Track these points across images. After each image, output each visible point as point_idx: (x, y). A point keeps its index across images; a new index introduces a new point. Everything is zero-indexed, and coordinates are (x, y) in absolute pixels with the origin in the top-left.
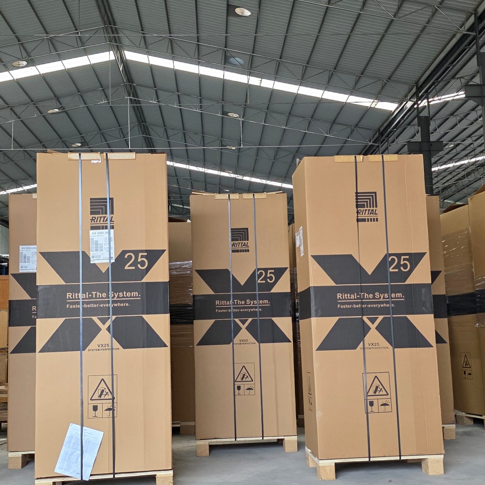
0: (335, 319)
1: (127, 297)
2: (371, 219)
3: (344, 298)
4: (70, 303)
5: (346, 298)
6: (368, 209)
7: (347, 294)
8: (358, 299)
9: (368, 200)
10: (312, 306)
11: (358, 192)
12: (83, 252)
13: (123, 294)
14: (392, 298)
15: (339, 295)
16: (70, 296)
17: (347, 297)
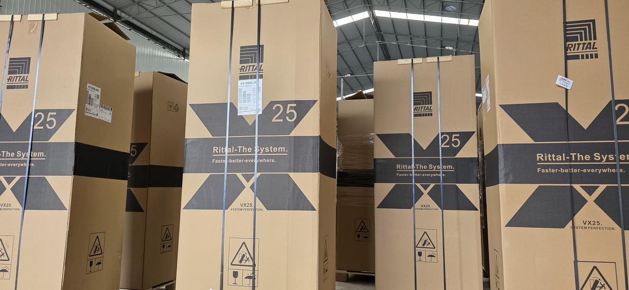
0: (533, 187)
3: (546, 160)
4: (217, 158)
6: (582, 42)
7: (551, 155)
8: (567, 161)
10: (500, 169)
11: (567, 20)
12: (231, 104)
14: (620, 161)
15: (540, 156)
16: (216, 150)
17: (551, 158)
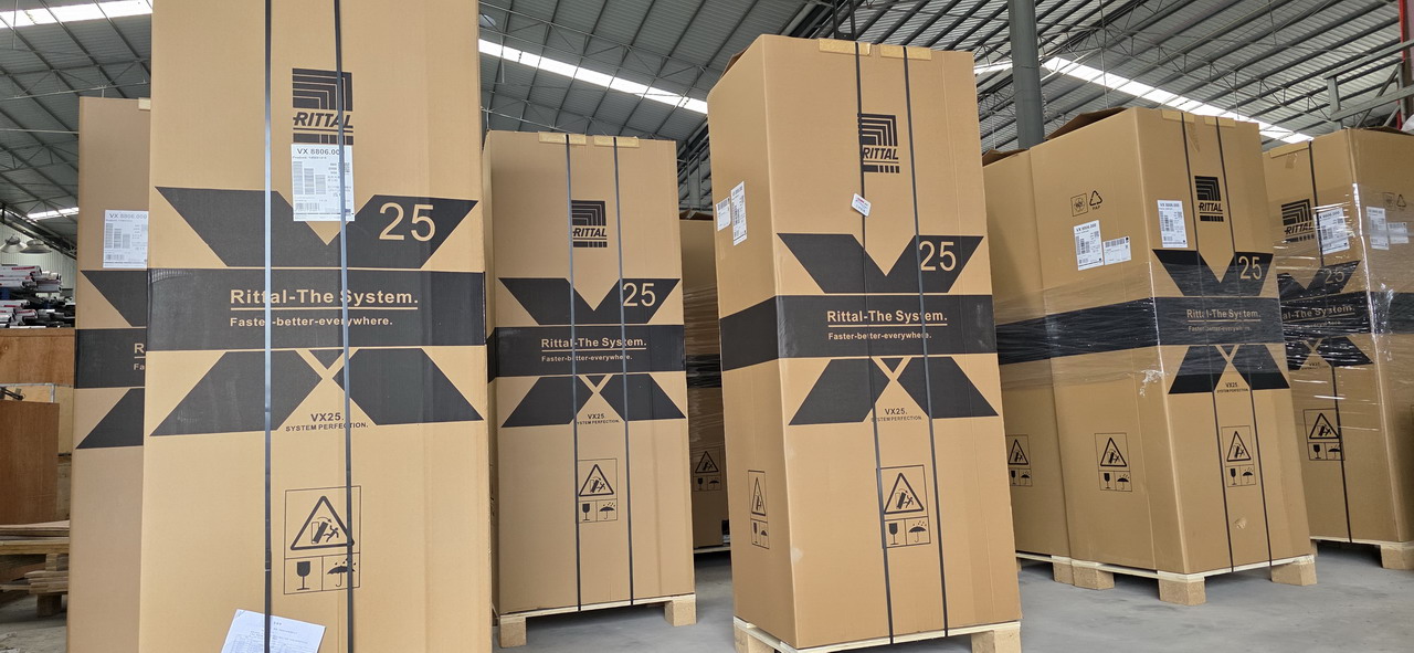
0: (822, 363)
1: (385, 304)
3: (839, 320)
4: (240, 315)
5: (844, 321)
7: (845, 313)
8: (865, 321)
10: (779, 334)
11: (863, 112)
12: (274, 194)
13: (377, 298)
14: (926, 322)
16: (238, 297)
17: (846, 317)
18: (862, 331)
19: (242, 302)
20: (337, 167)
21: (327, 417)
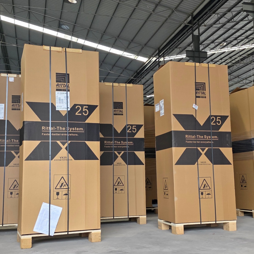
0: (184, 149)
1: (77, 131)
2: (203, 97)
4: (44, 133)
5: (190, 138)
7: (191, 136)
8: (196, 138)
9: (201, 87)
10: (172, 141)
13: (75, 129)
14: (213, 139)
15: (187, 136)
18: (195, 141)
19: (44, 129)
20: (66, 97)
21: (63, 158)
